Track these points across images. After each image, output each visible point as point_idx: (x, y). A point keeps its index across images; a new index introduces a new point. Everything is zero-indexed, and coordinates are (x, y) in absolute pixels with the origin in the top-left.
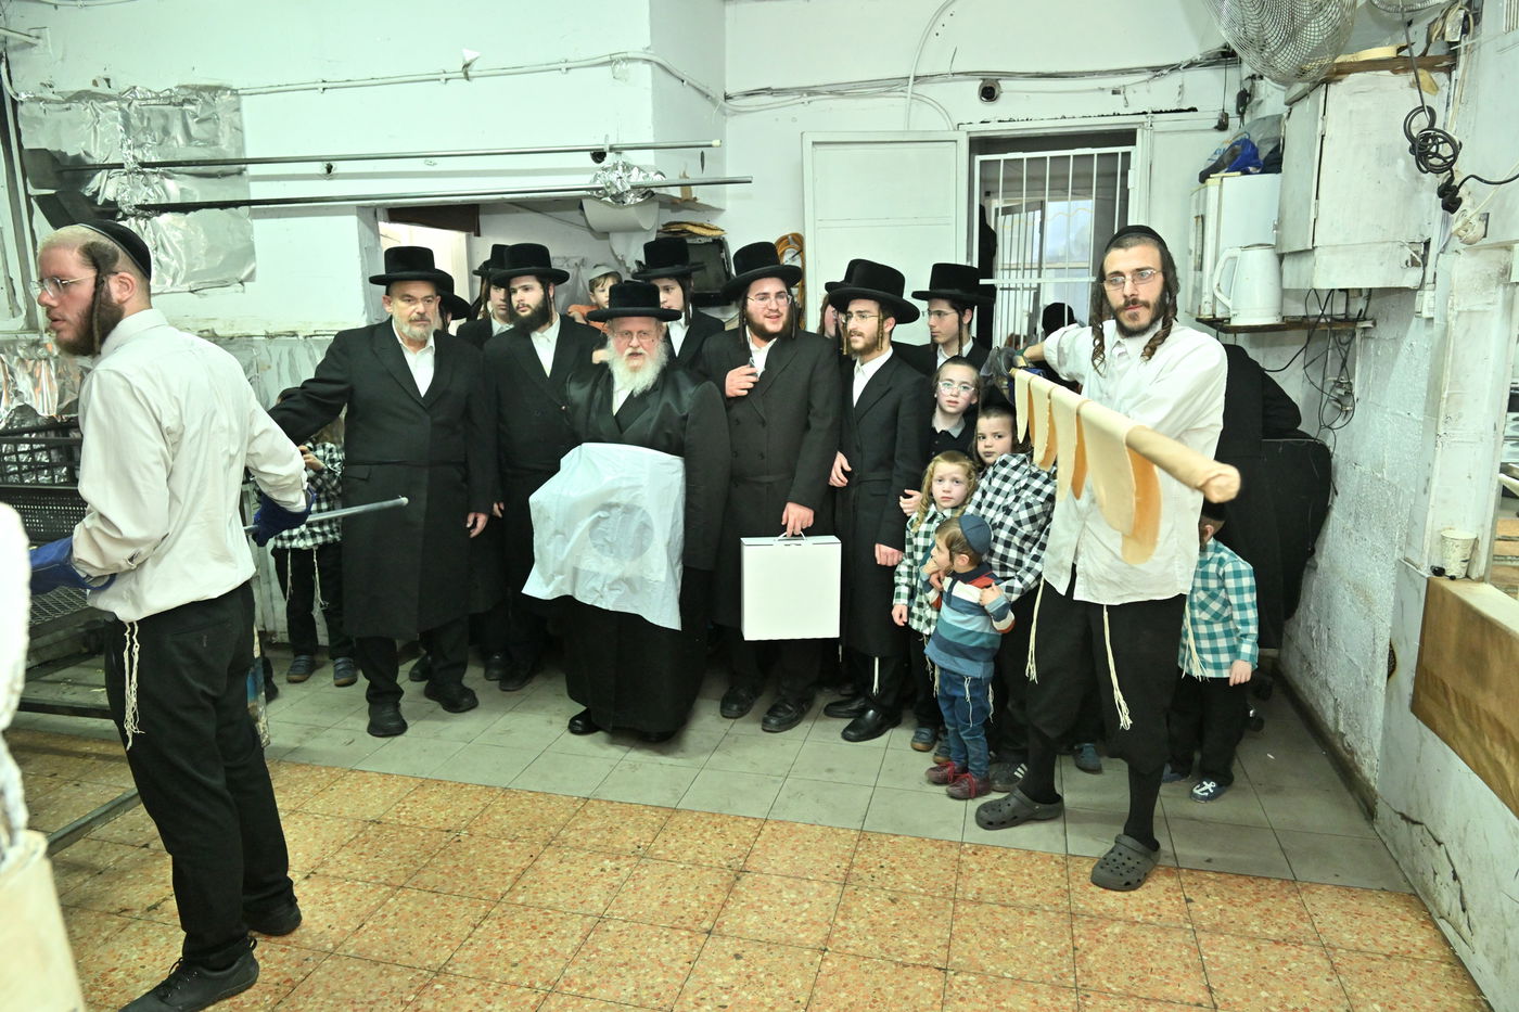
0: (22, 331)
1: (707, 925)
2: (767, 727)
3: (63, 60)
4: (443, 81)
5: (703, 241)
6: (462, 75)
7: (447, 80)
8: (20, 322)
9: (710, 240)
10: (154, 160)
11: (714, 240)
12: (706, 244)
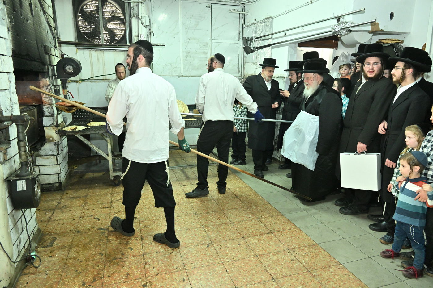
0: (239, 76)
1: (245, 236)
2: (341, 211)
3: (251, 16)
4: (307, 5)
5: (387, 45)
6: (310, 3)
7: (308, 5)
8: (239, 74)
9: (389, 45)
10: (258, 37)
11: (390, 44)
12: (388, 46)
